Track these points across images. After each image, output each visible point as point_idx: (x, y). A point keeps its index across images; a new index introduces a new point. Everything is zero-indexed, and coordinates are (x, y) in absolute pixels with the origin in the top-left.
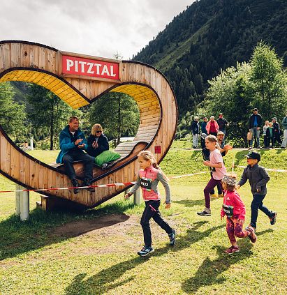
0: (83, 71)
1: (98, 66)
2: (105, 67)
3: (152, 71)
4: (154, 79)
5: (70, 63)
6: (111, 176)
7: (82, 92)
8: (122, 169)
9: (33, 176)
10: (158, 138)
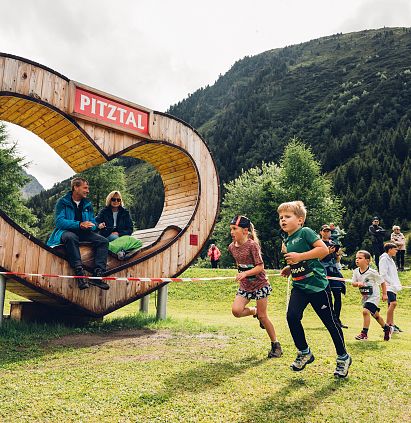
0: (102, 114)
1: (123, 111)
2: (131, 114)
3: (190, 131)
4: (192, 143)
5: (86, 101)
6: (130, 270)
7: (98, 143)
8: (145, 262)
9: (17, 256)
10: (195, 224)
